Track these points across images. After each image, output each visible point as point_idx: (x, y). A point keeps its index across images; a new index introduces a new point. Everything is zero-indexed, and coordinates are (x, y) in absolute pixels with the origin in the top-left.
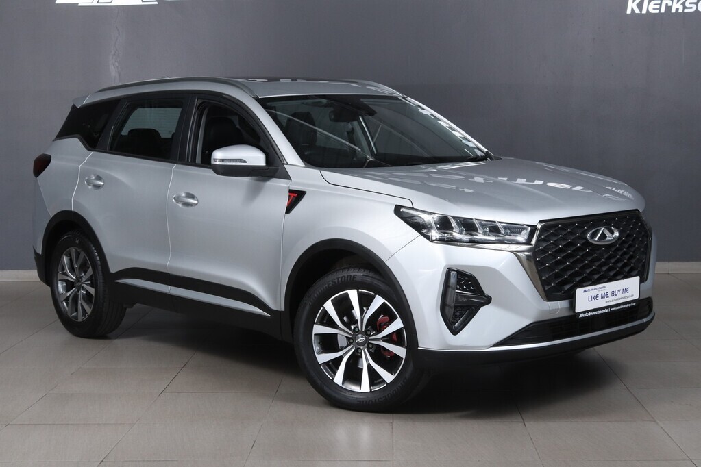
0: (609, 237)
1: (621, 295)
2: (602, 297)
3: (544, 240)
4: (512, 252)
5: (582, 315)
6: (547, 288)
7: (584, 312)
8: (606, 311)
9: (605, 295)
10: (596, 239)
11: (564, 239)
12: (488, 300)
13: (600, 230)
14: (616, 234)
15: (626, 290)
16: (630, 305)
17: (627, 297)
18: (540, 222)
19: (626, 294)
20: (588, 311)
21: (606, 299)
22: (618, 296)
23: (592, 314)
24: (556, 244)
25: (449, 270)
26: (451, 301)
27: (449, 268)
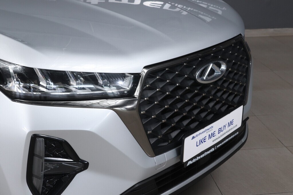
0: (217, 73)
1: (227, 128)
2: (210, 137)
3: (149, 89)
4: (111, 108)
5: (190, 163)
6: (153, 141)
7: (191, 159)
8: (213, 149)
9: (213, 135)
10: (205, 78)
11: (171, 83)
12: (85, 166)
13: (209, 66)
14: (223, 67)
15: (231, 123)
16: (234, 136)
17: (232, 129)
18: (146, 67)
19: (232, 126)
20: (195, 157)
21: (213, 138)
22: (224, 131)
23: (199, 157)
24: (163, 91)
25: (34, 138)
26: (39, 171)
27: (34, 135)
